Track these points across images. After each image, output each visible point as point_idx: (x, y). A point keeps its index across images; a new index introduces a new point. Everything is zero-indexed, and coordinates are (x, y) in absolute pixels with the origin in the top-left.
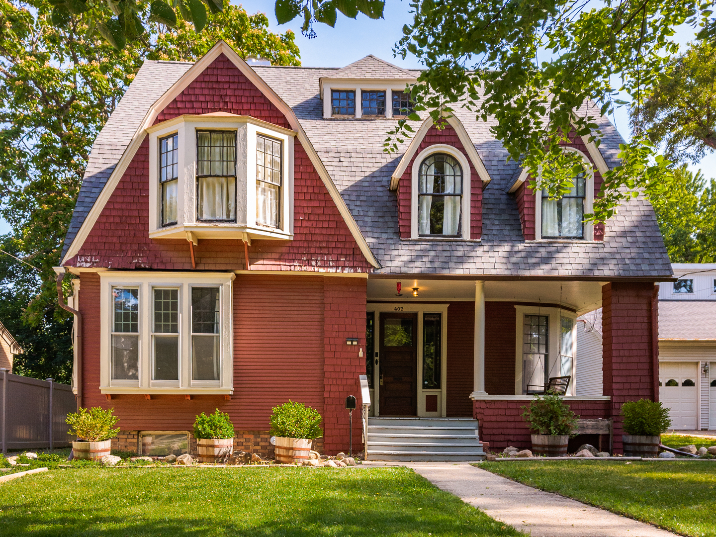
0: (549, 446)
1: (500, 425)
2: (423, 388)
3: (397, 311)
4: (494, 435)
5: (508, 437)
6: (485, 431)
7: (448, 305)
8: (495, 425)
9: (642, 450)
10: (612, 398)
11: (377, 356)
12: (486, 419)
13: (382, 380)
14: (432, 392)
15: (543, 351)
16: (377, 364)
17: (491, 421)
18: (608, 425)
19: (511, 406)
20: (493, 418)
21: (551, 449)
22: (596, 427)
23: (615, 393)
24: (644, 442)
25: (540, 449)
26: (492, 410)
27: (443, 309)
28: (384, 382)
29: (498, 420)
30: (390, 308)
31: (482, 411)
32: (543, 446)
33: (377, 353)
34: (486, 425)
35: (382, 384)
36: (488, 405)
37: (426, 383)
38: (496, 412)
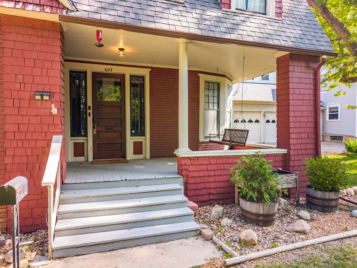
0: (263, 215)
1: (203, 180)
2: (131, 136)
3: (107, 72)
4: (197, 189)
5: (209, 191)
6: (189, 187)
7: (150, 70)
8: (199, 180)
9: (331, 205)
10: (289, 151)
11: (90, 109)
12: (190, 175)
13: (95, 130)
14: (138, 139)
15: (216, 108)
16: (90, 116)
17: (195, 177)
18: (296, 179)
19: (212, 161)
20: (197, 174)
21: (266, 219)
22: (287, 182)
23: (292, 147)
24: (333, 198)
25: (253, 217)
26: (195, 166)
27: (146, 73)
28: (97, 131)
29: (201, 175)
30: (101, 69)
31: (187, 167)
32: (258, 215)
33: (90, 107)
34: (190, 181)
35: (95, 133)
36: (192, 161)
37: (133, 131)
38: (199, 168)
